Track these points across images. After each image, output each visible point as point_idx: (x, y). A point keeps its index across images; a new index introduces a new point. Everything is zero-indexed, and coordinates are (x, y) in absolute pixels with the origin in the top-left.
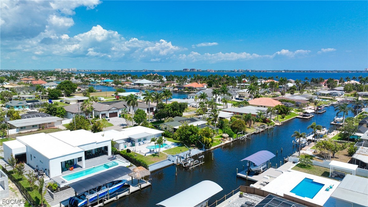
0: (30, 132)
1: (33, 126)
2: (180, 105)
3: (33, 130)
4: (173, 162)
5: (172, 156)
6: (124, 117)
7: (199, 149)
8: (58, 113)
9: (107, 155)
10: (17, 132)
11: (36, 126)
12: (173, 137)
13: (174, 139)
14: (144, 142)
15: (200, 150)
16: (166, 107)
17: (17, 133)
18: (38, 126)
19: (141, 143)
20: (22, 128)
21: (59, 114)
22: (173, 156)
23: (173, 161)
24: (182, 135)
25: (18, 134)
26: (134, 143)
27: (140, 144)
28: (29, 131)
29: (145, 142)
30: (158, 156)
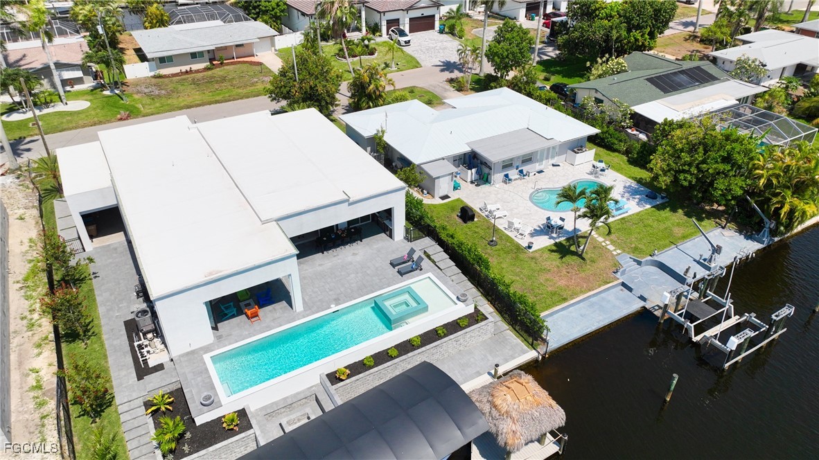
0: (187, 72)
1: (194, 55)
2: (655, 10)
3: (195, 67)
4: (642, 304)
5: (635, 260)
6: (453, 34)
7: (740, 232)
8: (264, 8)
9: (391, 236)
10: (150, 71)
11: (201, 54)
12: (627, 153)
13: (633, 162)
14: (521, 172)
15: (748, 237)
16: (603, 13)
17: (152, 74)
18: (207, 56)
19: (513, 174)
20: (163, 60)
21: (265, 12)
22: (639, 263)
23: (642, 298)
24: (684, 171)
25: (155, 77)
26: (486, 170)
27: (507, 176)
28: (184, 68)
29: (525, 169)
30: (580, 256)
